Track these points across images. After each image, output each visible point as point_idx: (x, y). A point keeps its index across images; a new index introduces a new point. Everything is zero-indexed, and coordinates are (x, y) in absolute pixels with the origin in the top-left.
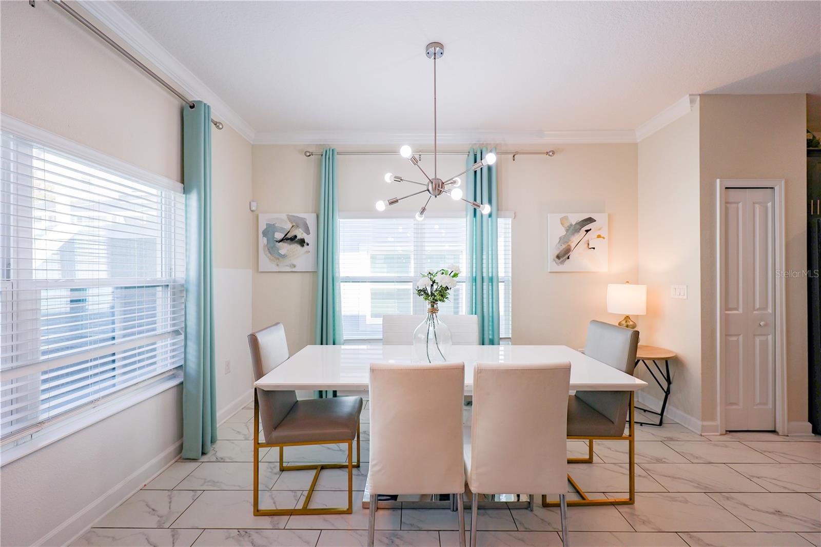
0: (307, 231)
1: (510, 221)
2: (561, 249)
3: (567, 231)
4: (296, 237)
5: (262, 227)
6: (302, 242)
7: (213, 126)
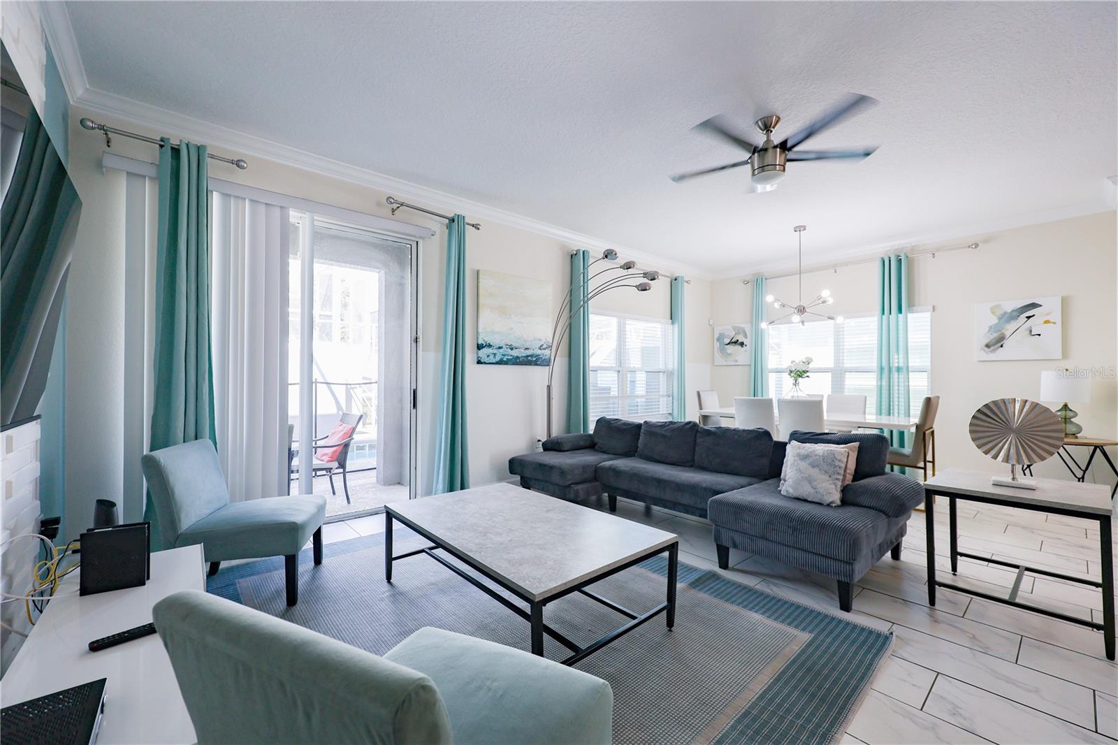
0: (746, 336)
1: (927, 315)
2: (992, 337)
3: (1000, 319)
4: (738, 341)
5: (716, 336)
6: (742, 344)
7: (685, 284)
